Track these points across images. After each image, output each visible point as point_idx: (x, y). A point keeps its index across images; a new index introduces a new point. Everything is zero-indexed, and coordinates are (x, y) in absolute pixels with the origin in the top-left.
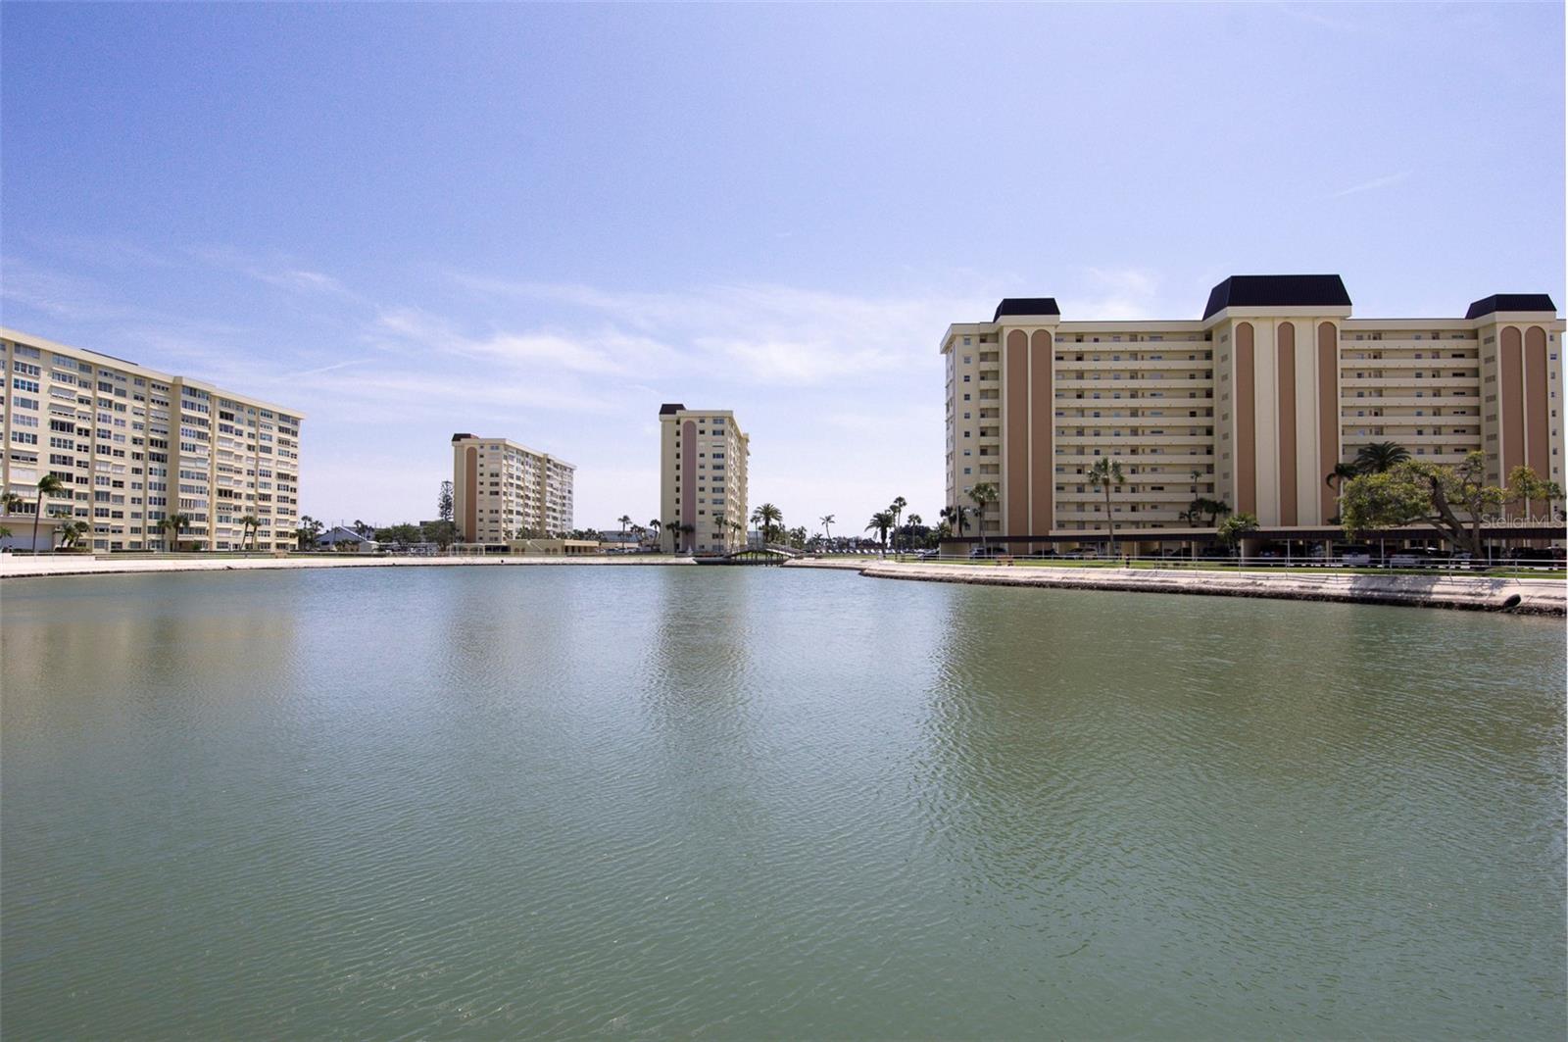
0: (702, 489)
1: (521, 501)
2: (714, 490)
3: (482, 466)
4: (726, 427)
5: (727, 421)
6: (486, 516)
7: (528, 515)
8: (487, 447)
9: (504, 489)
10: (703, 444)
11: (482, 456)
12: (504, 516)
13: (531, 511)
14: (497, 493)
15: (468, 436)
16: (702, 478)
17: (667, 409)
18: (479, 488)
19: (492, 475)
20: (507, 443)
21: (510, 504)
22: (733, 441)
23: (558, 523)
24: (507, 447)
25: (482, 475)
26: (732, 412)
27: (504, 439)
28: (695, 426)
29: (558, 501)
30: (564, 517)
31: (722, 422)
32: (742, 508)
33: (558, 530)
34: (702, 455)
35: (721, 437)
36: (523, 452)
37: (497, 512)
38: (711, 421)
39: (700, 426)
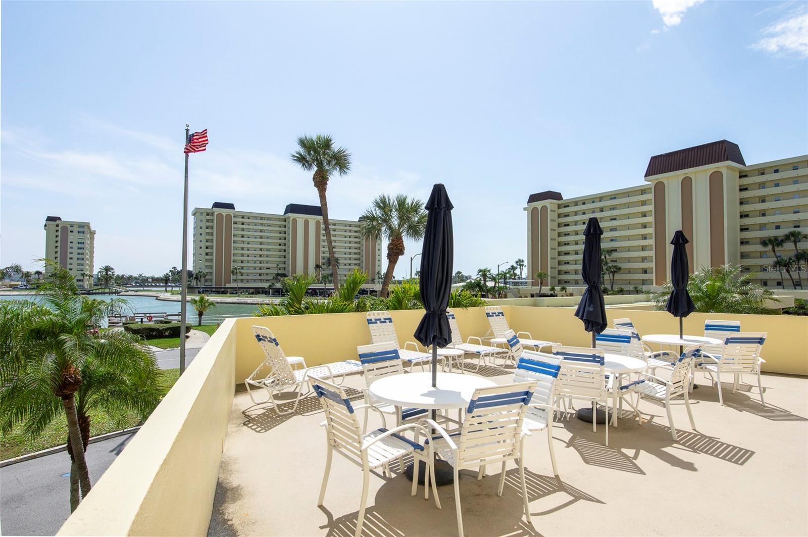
0: (71, 258)
2: (78, 259)
4: (86, 230)
5: (86, 227)
10: (71, 237)
16: (71, 252)
17: (50, 219)
22: (88, 236)
26: (89, 223)
28: (68, 228)
31: (84, 229)
32: (92, 266)
34: (71, 242)
35: (82, 234)
38: (77, 226)
39: (70, 229)
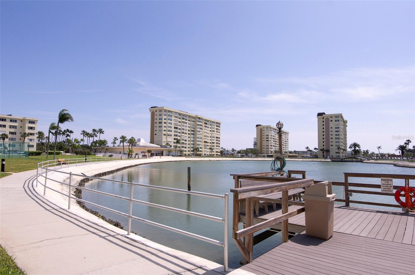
0: (332, 138)
1: (274, 143)
2: (336, 138)
3: (264, 133)
4: (340, 119)
6: (265, 147)
7: (276, 146)
8: (265, 128)
9: (270, 139)
10: (332, 124)
11: (264, 131)
12: (270, 147)
13: (277, 146)
14: (268, 141)
15: (260, 125)
16: (332, 135)
17: (319, 114)
18: (263, 139)
19: (267, 136)
20: (271, 127)
21: (272, 144)
22: (342, 123)
23: (285, 149)
24: (270, 128)
25: (264, 136)
26: (342, 114)
27: (270, 126)
28: (329, 119)
29: (284, 142)
30: (286, 147)
31: (339, 117)
32: (345, 144)
33: (285, 151)
34: (332, 128)
35: (338, 122)
36: (275, 129)
37: (268, 146)
38: (335, 117)
39: (331, 119)
